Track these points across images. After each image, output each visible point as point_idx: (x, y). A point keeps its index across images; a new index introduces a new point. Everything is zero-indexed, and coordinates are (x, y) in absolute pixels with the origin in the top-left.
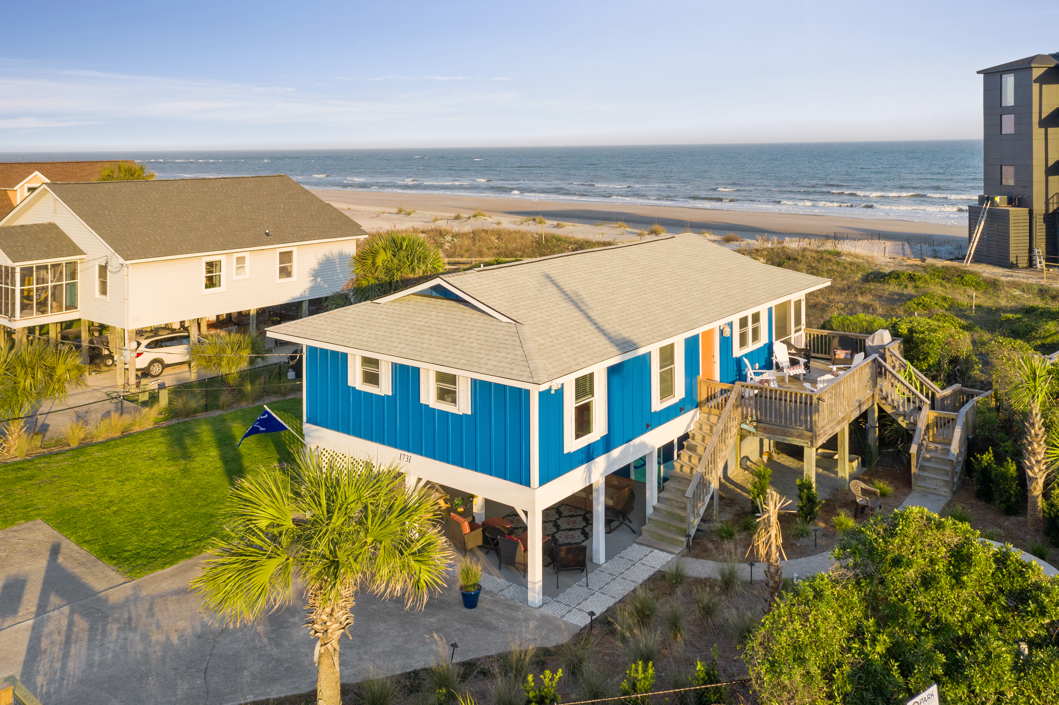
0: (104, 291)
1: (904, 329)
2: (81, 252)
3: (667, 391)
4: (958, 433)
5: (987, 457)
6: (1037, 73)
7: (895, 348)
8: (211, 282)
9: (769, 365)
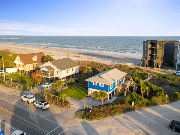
0: (57, 74)
1: (133, 78)
2: (54, 69)
3: (116, 84)
4: (137, 87)
5: (139, 89)
6: (149, 43)
7: (132, 80)
8: (67, 72)
9: (122, 82)
